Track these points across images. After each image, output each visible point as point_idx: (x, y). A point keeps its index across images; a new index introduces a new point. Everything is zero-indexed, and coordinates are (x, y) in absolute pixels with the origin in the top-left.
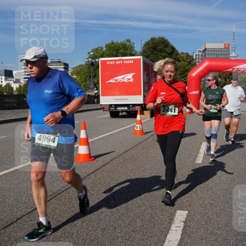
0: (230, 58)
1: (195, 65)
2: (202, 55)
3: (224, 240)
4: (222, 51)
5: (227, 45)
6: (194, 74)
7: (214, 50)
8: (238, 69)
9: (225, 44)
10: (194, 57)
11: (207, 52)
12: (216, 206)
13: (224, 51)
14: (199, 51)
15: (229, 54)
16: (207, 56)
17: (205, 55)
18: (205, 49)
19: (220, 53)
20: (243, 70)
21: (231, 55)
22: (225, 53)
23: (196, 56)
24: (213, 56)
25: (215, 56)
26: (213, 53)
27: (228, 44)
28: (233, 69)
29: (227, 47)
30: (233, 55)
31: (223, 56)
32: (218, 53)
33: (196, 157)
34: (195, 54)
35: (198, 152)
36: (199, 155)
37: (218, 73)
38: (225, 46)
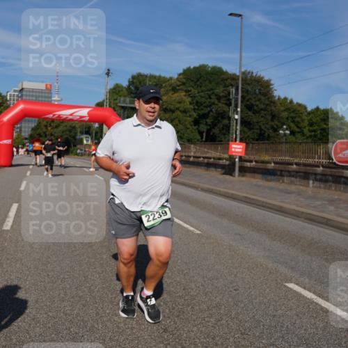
0: (53, 102)
1: (8, 107)
2: (18, 96)
3: (33, 319)
4: (42, 92)
5: (48, 86)
6: (6, 119)
7: (33, 90)
8: (59, 115)
9: (46, 85)
10: (8, 98)
11: (24, 93)
12: (26, 280)
13: (45, 93)
14: (15, 91)
15: (51, 97)
16: (24, 98)
17: (22, 96)
18: (22, 89)
19: (40, 94)
20: (65, 117)
21: (53, 99)
22: (46, 95)
23: (10, 96)
24: (31, 98)
25: (34, 98)
26: (31, 94)
27: (51, 85)
28: (54, 115)
29: (49, 89)
30: (55, 98)
31: (44, 99)
32: (37, 94)
33: (4, 223)
34: (9, 94)
35: (6, 216)
36: (8, 219)
37: (37, 119)
38: (47, 88)
